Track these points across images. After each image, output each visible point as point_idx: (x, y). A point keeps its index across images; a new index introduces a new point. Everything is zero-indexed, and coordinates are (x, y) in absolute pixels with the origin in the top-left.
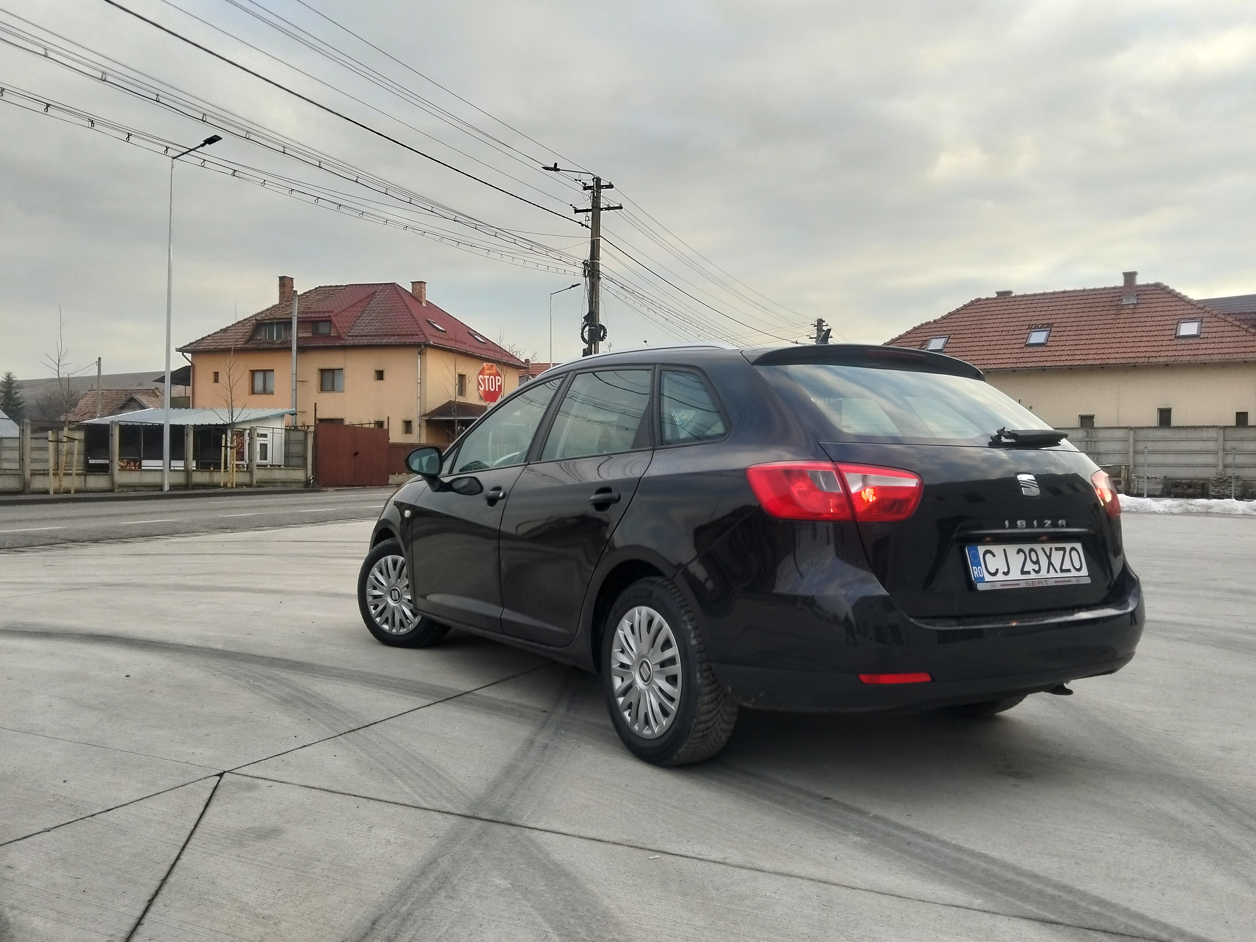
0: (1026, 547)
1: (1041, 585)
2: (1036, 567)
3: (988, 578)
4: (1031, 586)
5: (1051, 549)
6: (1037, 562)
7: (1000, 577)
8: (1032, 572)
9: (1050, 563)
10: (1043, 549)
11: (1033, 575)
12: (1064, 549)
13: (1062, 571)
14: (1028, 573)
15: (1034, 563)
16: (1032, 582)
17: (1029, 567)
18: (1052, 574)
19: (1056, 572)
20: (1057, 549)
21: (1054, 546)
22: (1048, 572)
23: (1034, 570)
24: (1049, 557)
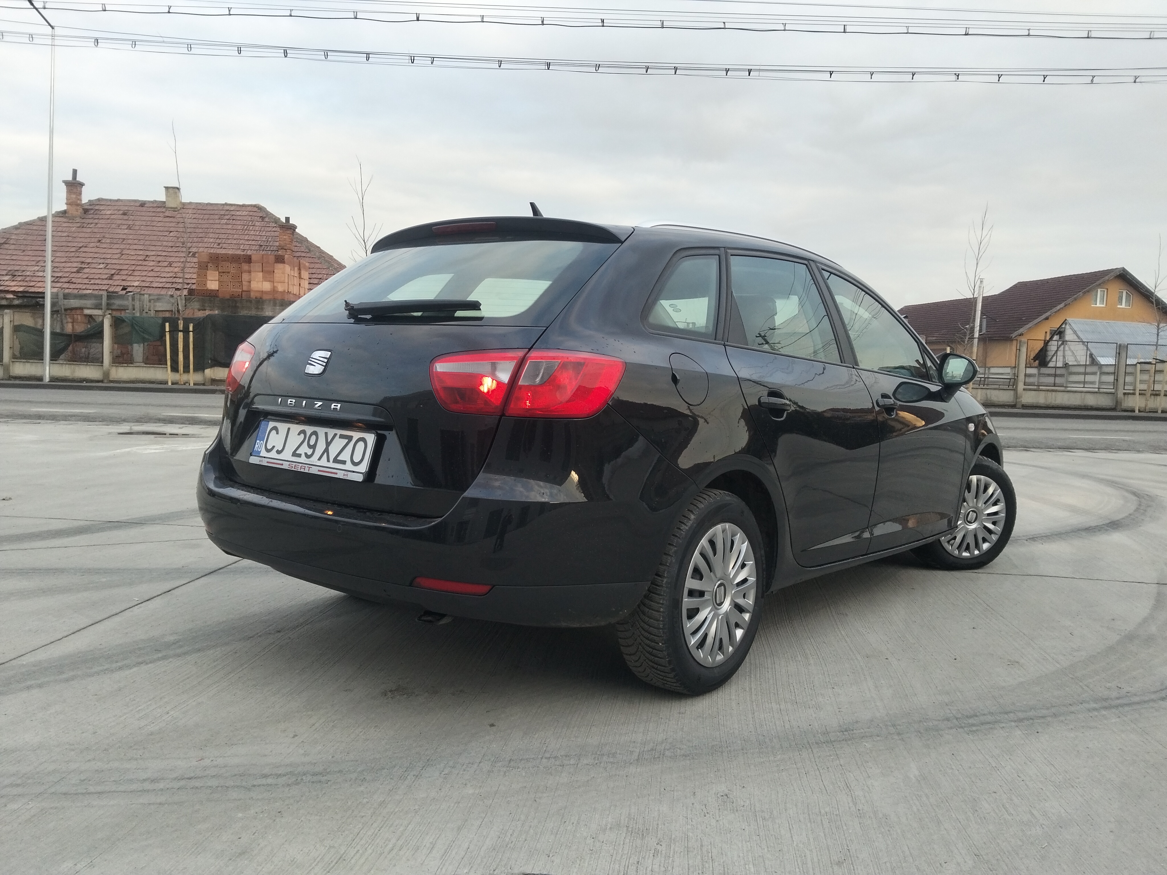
0: (309, 429)
1: (302, 470)
2: (310, 452)
3: (263, 453)
4: (293, 469)
5: (335, 435)
6: (313, 447)
7: (273, 454)
8: (303, 456)
9: (326, 450)
10: (326, 434)
11: (303, 459)
12: (350, 438)
13: (336, 461)
14: (299, 456)
15: (310, 446)
16: (295, 465)
17: (304, 449)
18: (324, 462)
19: (328, 461)
20: (342, 437)
21: (340, 432)
22: (319, 459)
23: (306, 454)
24: (328, 444)
